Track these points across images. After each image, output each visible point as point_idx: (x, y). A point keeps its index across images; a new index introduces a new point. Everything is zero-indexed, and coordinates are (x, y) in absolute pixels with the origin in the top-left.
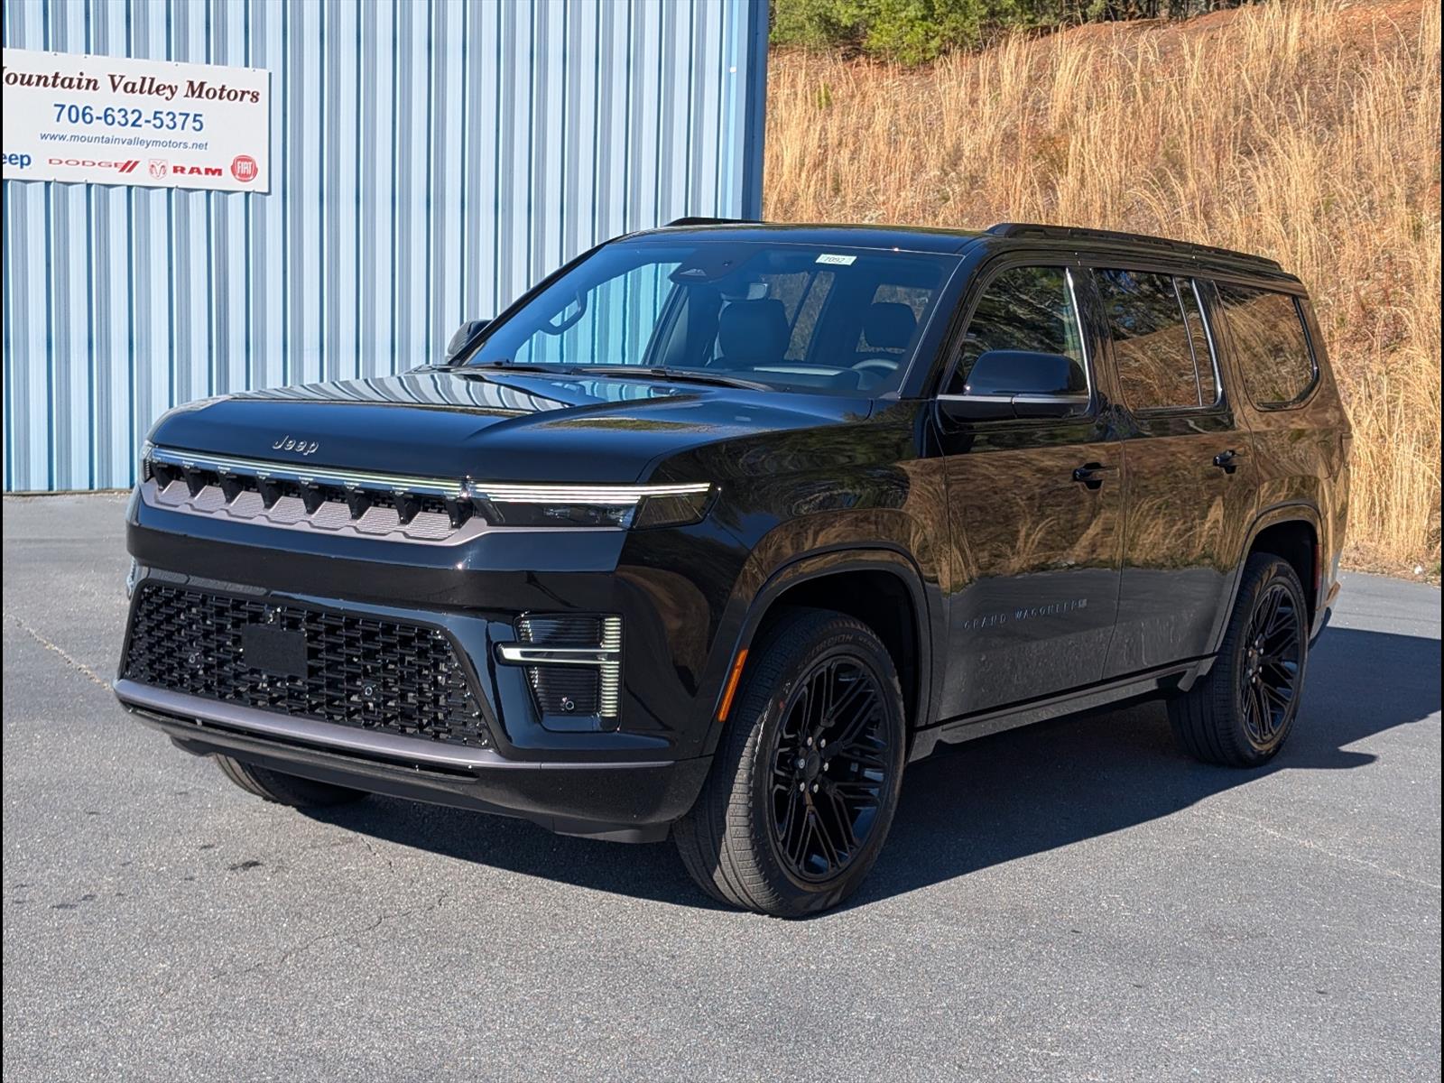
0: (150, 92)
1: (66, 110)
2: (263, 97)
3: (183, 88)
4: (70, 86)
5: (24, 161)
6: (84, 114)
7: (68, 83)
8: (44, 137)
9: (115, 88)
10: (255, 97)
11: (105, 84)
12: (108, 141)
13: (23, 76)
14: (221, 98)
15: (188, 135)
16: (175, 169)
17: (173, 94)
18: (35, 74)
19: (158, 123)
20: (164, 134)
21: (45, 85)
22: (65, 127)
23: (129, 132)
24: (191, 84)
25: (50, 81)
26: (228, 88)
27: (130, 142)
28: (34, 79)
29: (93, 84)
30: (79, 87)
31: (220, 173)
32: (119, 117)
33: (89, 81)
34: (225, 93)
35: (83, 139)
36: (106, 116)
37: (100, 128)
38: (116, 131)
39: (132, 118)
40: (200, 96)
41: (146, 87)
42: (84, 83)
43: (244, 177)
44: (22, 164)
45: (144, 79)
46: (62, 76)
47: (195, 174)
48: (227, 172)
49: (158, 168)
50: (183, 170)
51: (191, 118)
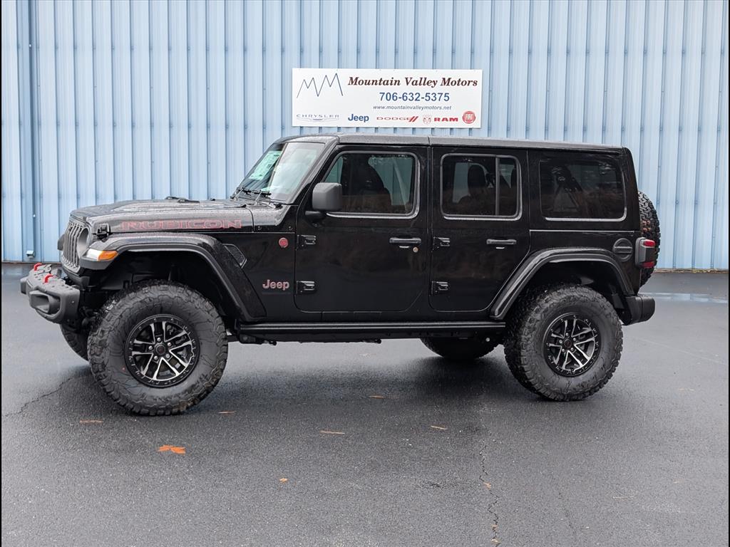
0: (424, 84)
1: (385, 96)
2: (479, 83)
3: (440, 81)
4: (387, 84)
5: (366, 119)
6: (393, 97)
7: (386, 83)
8: (375, 108)
9: (408, 84)
10: (475, 83)
11: (403, 82)
12: (404, 108)
13: (366, 81)
14: (458, 85)
15: (442, 103)
16: (435, 119)
17: (435, 84)
18: (371, 80)
19: (427, 98)
20: (431, 103)
21: (376, 84)
22: (385, 103)
23: (414, 103)
24: (444, 79)
25: (378, 82)
26: (462, 80)
27: (414, 108)
28: (371, 82)
29: (398, 82)
30: (391, 84)
31: (457, 120)
32: (409, 97)
33: (396, 81)
34: (460, 83)
35: (392, 108)
36: (403, 97)
37: (400, 102)
38: (408, 103)
39: (415, 97)
40: (448, 85)
41: (422, 82)
42: (394, 82)
43: (469, 122)
44: (365, 120)
45: (421, 78)
46: (383, 80)
47: (445, 121)
48: (460, 119)
49: (427, 119)
50: (439, 119)
51: (444, 95)
